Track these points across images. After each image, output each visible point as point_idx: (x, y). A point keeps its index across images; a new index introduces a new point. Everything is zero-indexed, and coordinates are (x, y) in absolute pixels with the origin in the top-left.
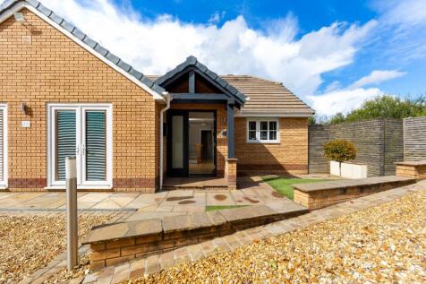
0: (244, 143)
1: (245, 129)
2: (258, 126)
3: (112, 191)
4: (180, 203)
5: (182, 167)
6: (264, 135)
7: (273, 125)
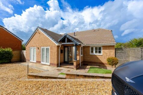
0: (89, 55)
1: (89, 50)
2: (94, 49)
3: (50, 65)
4: (58, 71)
5: (67, 61)
6: (96, 52)
7: (100, 49)
